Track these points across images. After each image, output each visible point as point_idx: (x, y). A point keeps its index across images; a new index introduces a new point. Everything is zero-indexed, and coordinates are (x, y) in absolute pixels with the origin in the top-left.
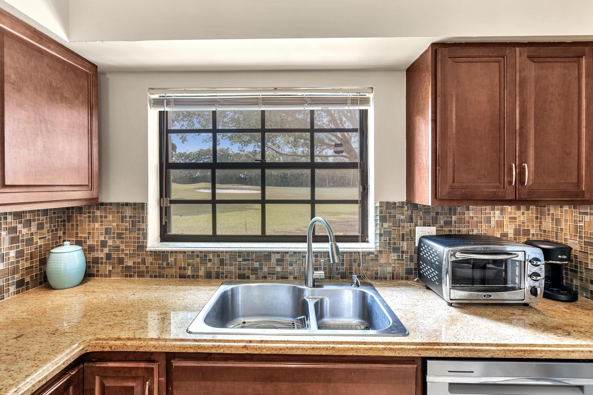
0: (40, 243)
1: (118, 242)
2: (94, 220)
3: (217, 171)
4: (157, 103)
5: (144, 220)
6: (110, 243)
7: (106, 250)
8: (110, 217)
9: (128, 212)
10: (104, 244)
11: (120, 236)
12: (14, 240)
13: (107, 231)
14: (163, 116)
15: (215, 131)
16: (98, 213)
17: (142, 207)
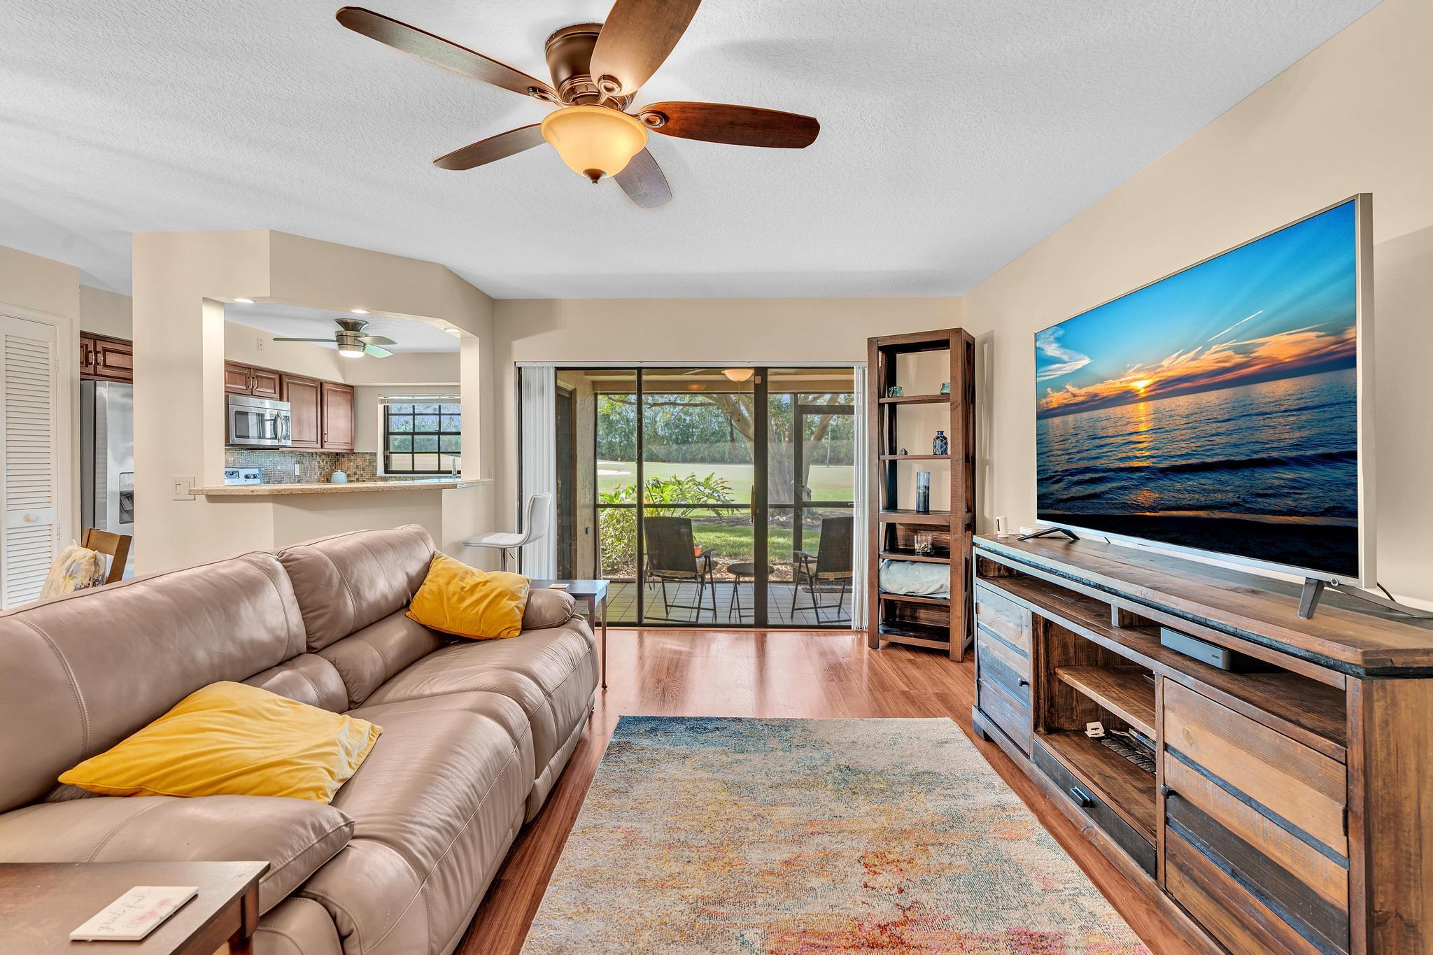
0: (327, 470)
1: (362, 472)
2: (351, 461)
3: (415, 436)
4: (382, 401)
5: (375, 461)
6: (358, 473)
7: (356, 477)
8: (358, 460)
9: (368, 457)
10: (355, 473)
11: (363, 469)
12: (319, 467)
13: (357, 467)
14: (386, 409)
15: (414, 414)
16: (352, 458)
17: (375, 454)
